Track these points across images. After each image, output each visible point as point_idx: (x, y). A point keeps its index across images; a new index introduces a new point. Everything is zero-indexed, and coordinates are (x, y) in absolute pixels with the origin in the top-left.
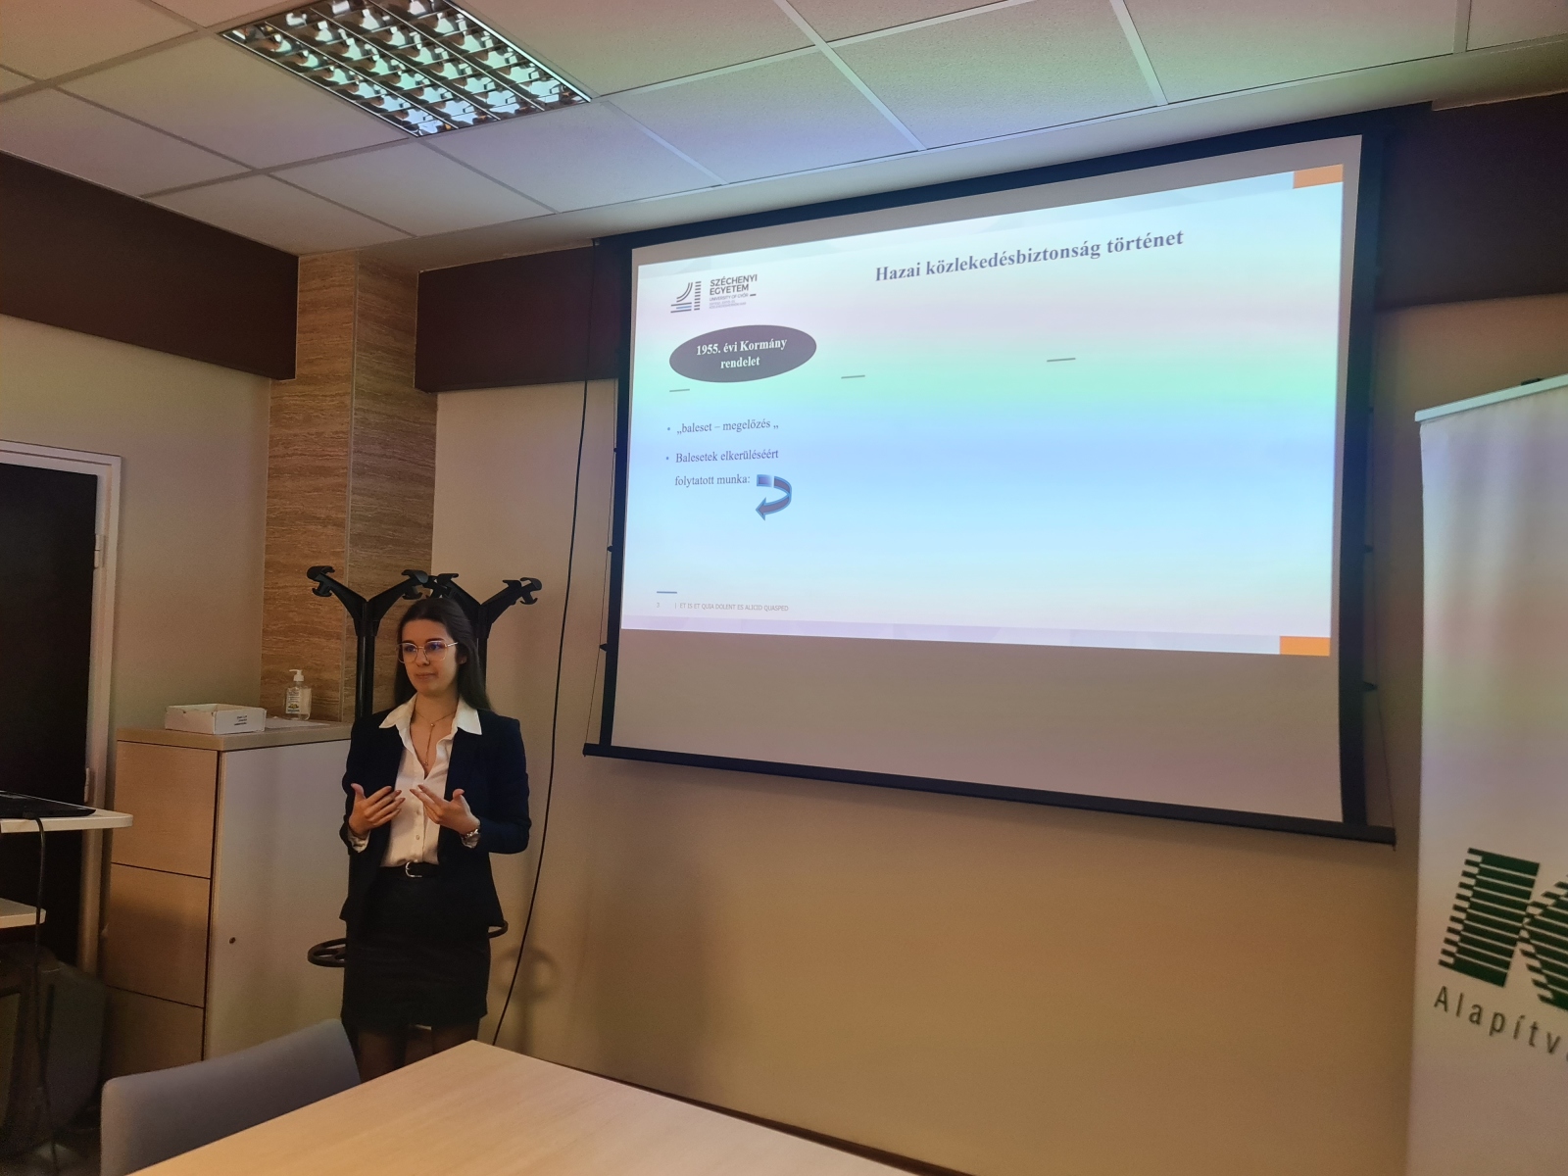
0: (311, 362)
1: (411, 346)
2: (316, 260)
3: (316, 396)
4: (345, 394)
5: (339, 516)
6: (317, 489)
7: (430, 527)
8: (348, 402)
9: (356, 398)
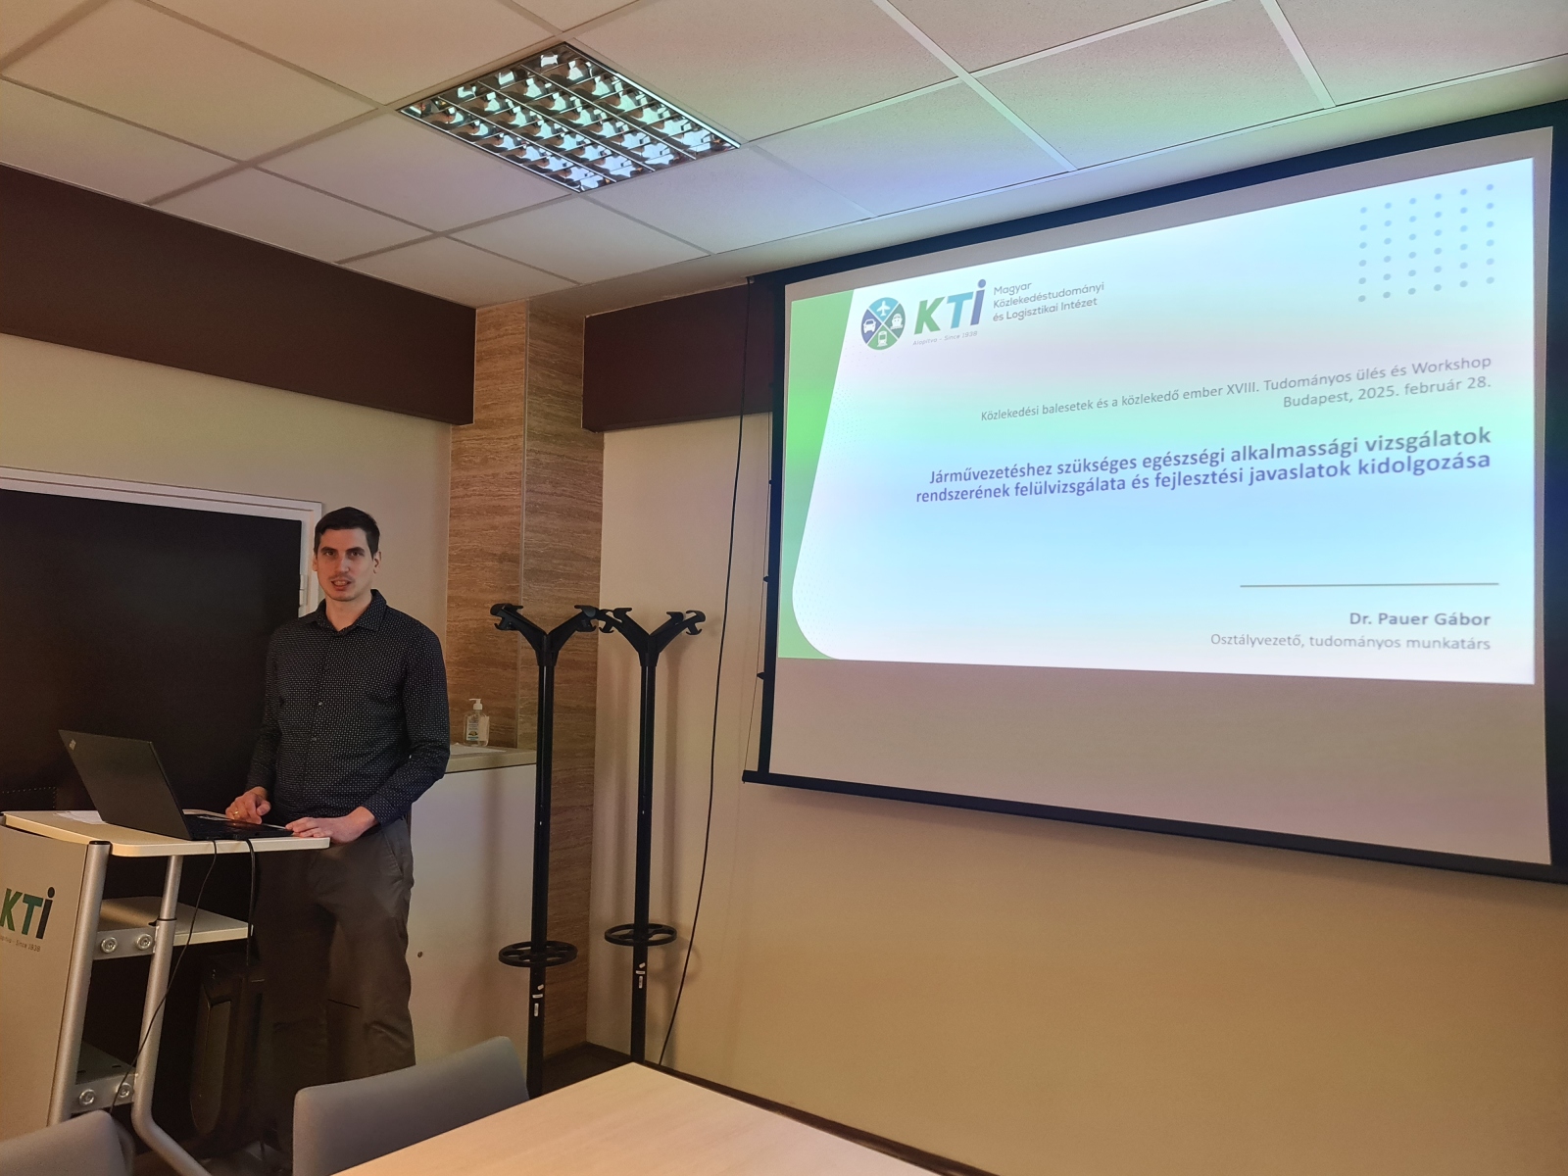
0: (486, 407)
1: (579, 389)
2: (490, 312)
3: (493, 439)
4: (518, 437)
5: (514, 553)
6: (493, 527)
7: (597, 561)
8: (521, 444)
9: (528, 440)
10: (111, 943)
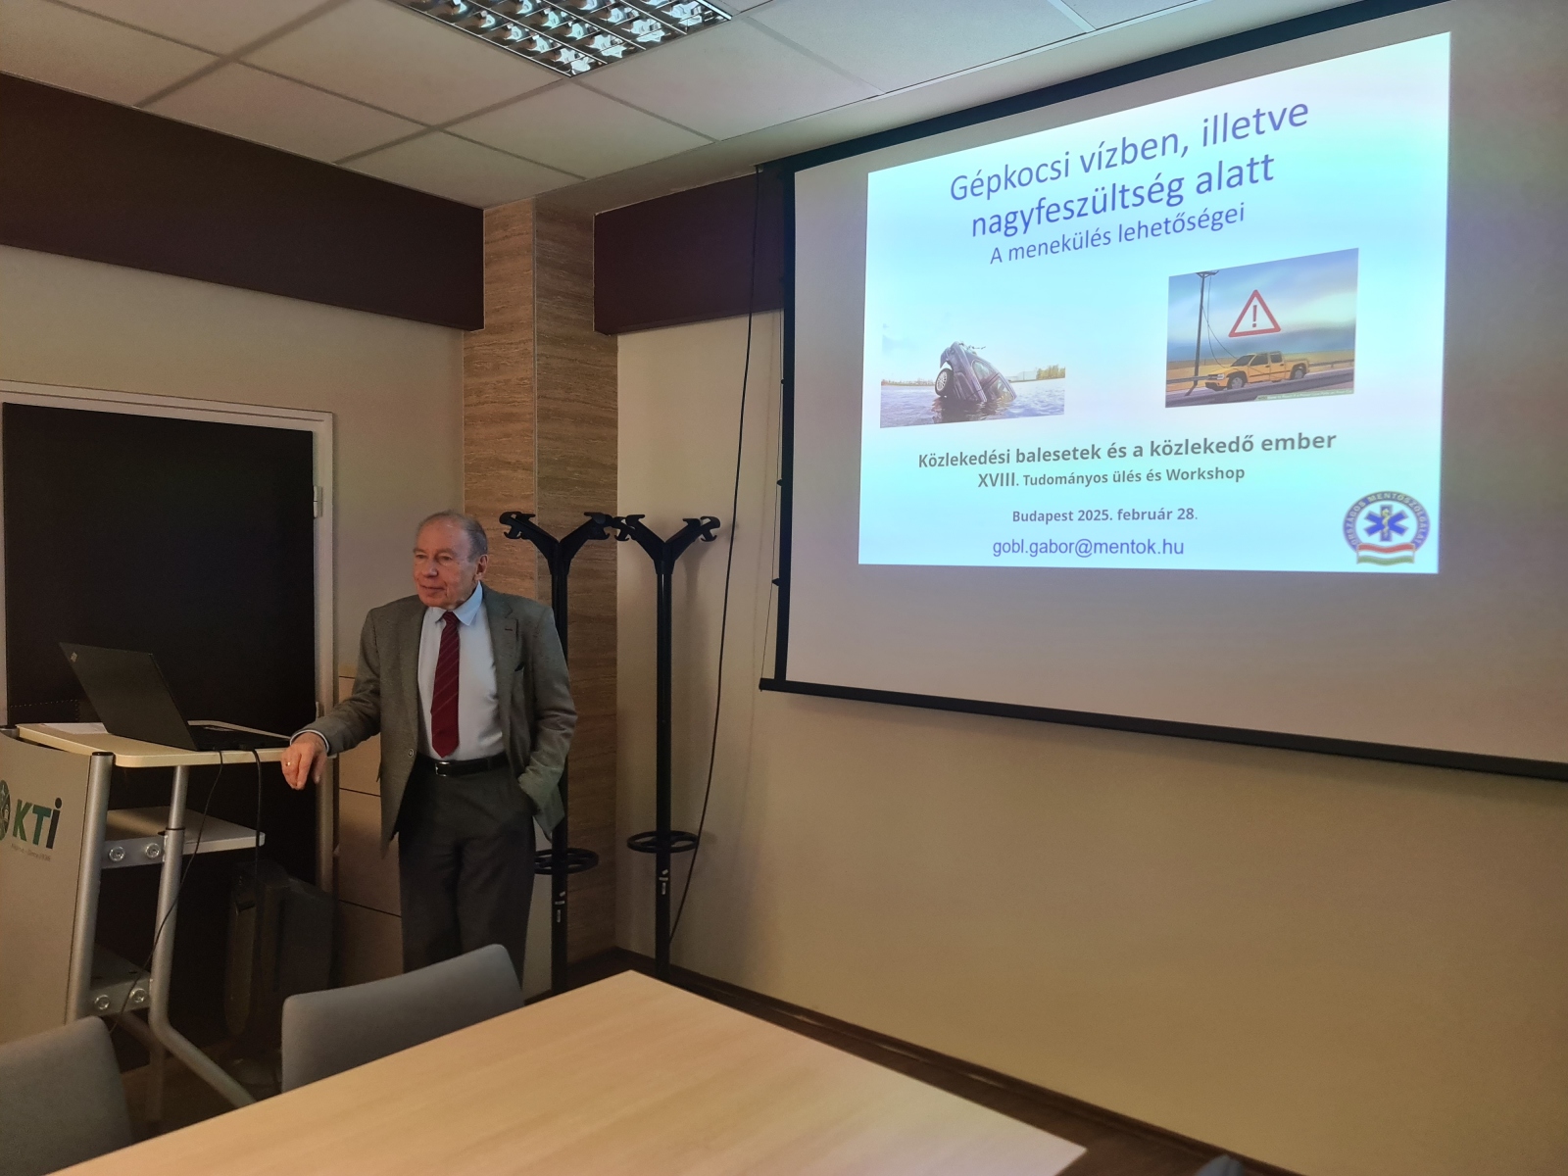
0: (497, 312)
1: (589, 289)
2: (497, 211)
3: (503, 344)
4: (527, 341)
5: (528, 460)
6: (507, 435)
7: (615, 468)
8: (531, 349)
9: (538, 344)
10: (119, 852)
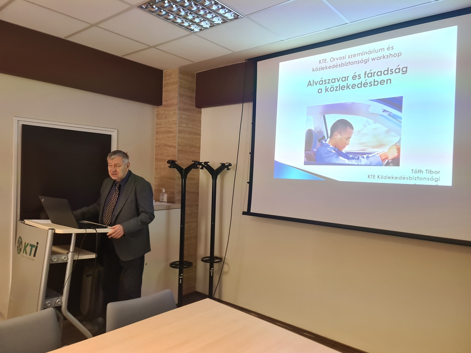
0: (166, 101)
1: (194, 95)
2: (167, 71)
3: (168, 110)
4: (175, 109)
5: (175, 145)
6: (168, 137)
7: (200, 148)
8: (176, 112)
9: (179, 111)
10: (55, 259)
